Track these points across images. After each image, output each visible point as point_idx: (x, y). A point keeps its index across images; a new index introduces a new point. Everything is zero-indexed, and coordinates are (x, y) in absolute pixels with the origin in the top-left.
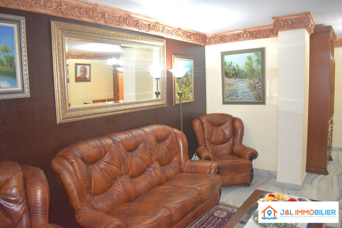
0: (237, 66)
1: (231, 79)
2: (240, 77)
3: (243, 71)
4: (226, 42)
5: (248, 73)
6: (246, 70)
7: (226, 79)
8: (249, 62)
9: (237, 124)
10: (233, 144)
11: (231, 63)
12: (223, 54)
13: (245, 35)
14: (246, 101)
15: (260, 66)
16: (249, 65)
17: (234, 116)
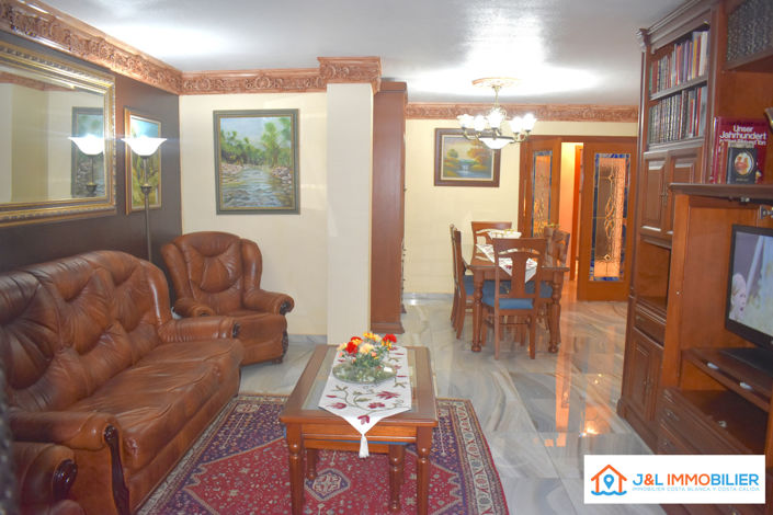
0: (246, 140)
1: (234, 166)
2: (251, 162)
3: (258, 151)
4: (225, 92)
5: (267, 155)
6: (263, 149)
7: (223, 164)
8: (268, 133)
9: (250, 252)
10: (244, 290)
11: (235, 134)
12: (218, 116)
13: (262, 83)
14: (264, 207)
15: (289, 143)
16: (271, 140)
17: (242, 236)
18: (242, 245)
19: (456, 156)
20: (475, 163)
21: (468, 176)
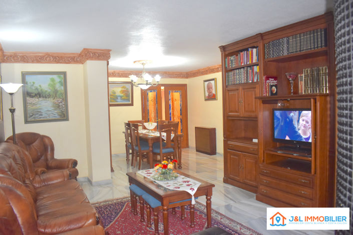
0: (40, 86)
1: (34, 99)
2: (43, 97)
3: (46, 91)
4: (28, 62)
5: (51, 93)
6: (49, 91)
7: (28, 98)
8: (52, 83)
9: (47, 141)
11: (34, 83)
12: (24, 75)
13: (48, 59)
14: (51, 118)
15: (63, 88)
16: (53, 86)
17: (42, 133)
18: (43, 138)
19: (115, 93)
20: (123, 96)
21: (121, 102)
